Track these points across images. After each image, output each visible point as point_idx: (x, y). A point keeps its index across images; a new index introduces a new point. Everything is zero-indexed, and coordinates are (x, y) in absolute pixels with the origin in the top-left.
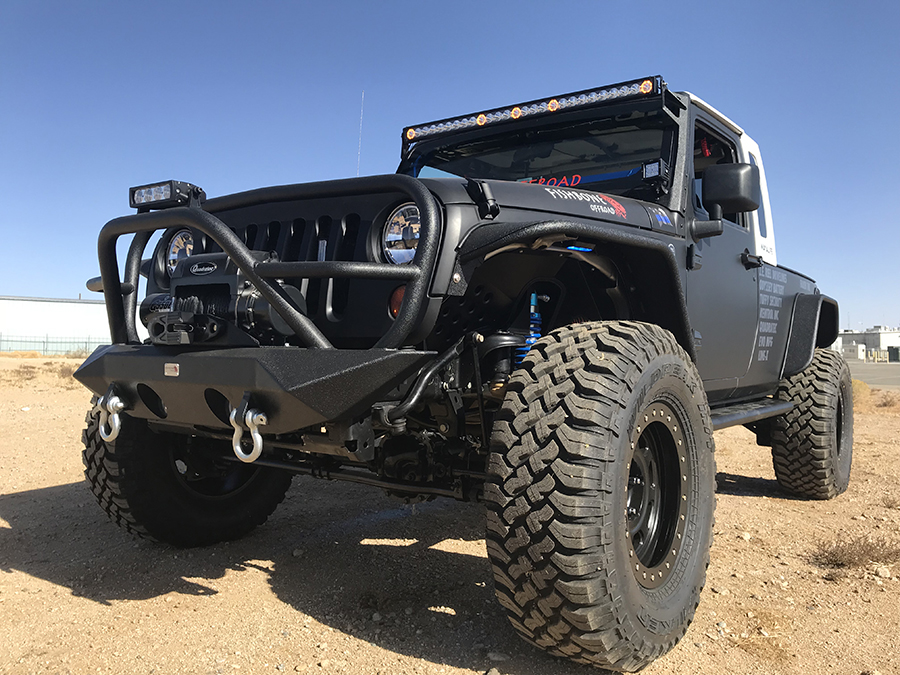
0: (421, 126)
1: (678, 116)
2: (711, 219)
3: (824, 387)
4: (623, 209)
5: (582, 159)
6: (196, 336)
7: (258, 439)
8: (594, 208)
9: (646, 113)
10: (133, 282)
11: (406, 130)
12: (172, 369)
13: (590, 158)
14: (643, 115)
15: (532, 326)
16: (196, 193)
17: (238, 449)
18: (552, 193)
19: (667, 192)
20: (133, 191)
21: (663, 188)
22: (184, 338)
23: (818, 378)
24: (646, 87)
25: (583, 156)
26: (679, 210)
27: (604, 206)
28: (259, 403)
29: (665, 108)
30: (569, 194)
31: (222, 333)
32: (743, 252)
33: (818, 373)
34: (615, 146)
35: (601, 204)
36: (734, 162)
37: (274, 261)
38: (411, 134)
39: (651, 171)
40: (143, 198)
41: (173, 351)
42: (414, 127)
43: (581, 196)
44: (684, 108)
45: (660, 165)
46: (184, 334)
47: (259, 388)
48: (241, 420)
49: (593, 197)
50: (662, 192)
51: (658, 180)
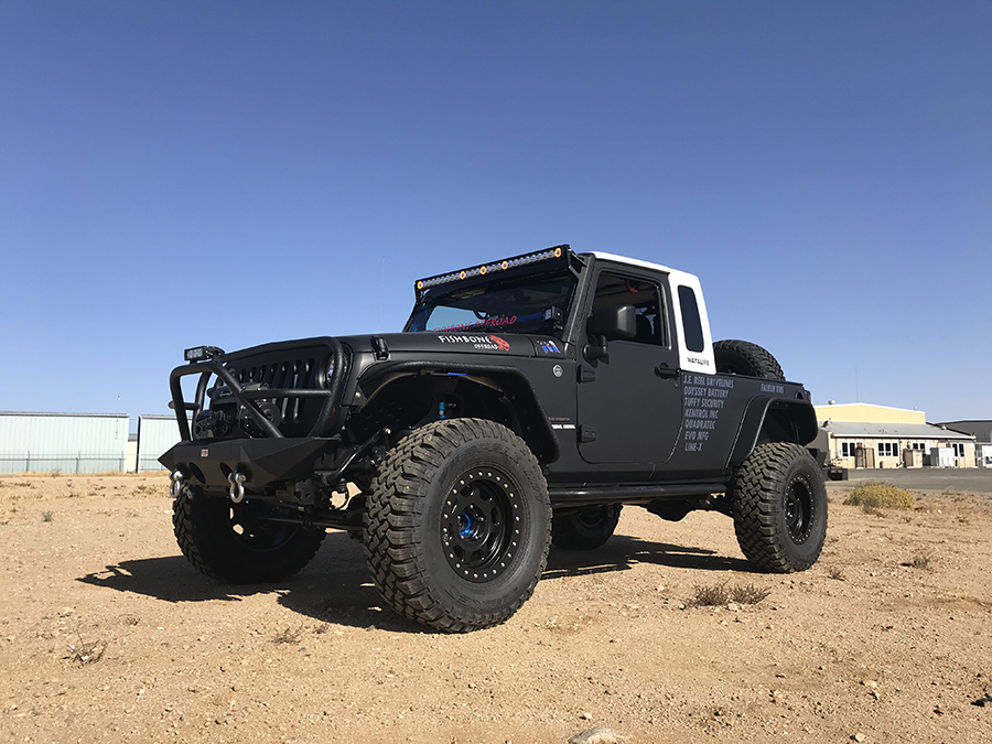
0: (426, 279)
1: (579, 272)
2: (599, 345)
3: (772, 474)
4: (507, 345)
6: (217, 433)
7: (242, 489)
10: (200, 403)
11: (417, 282)
12: (205, 453)
16: (217, 352)
17: (233, 495)
19: (560, 328)
20: (186, 351)
21: (558, 326)
22: (211, 434)
23: (768, 468)
24: (557, 253)
26: (569, 341)
28: (242, 469)
29: (569, 268)
31: (230, 431)
32: (658, 366)
33: (769, 463)
37: (265, 388)
39: (548, 315)
40: (190, 356)
41: (205, 442)
42: (422, 280)
44: (585, 266)
45: (552, 311)
46: (210, 431)
47: (242, 461)
48: (233, 478)
50: (557, 329)
51: (552, 321)
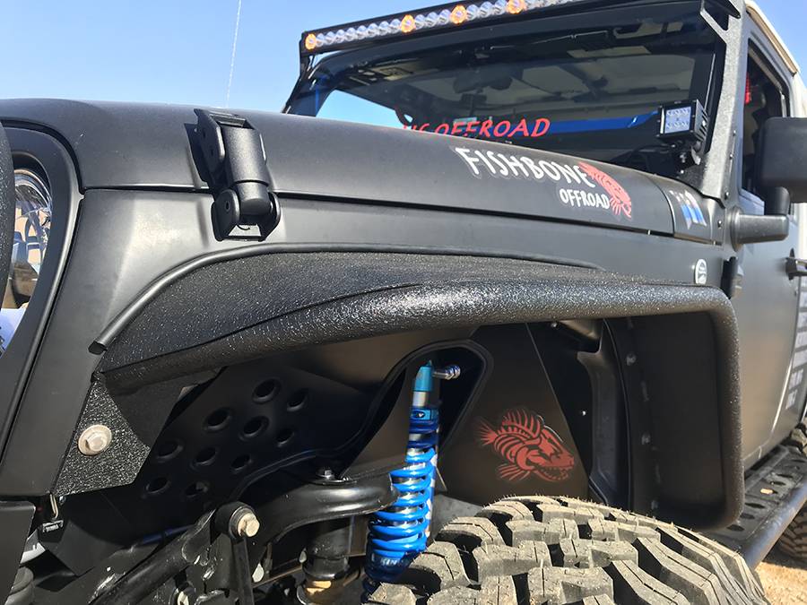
0: (325, 31)
1: (725, 27)
2: (766, 213)
4: (625, 197)
5: (557, 97)
8: (566, 196)
9: (666, 25)
11: (305, 35)
13: (569, 95)
14: (659, 30)
15: (415, 437)
18: (470, 160)
19: (698, 161)
21: (693, 152)
25: (559, 93)
26: (718, 196)
27: (588, 190)
29: (704, 14)
30: (514, 163)
32: (788, 255)
34: (603, 81)
35: (582, 187)
36: (784, 115)
38: (312, 42)
39: (676, 121)
42: (316, 32)
43: (540, 167)
44: (736, 14)
45: (693, 112)
49: (566, 171)
50: (690, 161)
51: (685, 139)
